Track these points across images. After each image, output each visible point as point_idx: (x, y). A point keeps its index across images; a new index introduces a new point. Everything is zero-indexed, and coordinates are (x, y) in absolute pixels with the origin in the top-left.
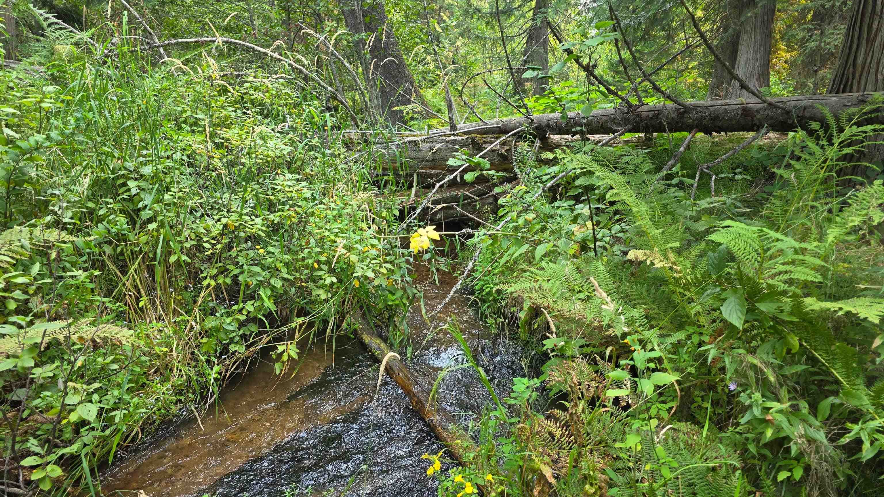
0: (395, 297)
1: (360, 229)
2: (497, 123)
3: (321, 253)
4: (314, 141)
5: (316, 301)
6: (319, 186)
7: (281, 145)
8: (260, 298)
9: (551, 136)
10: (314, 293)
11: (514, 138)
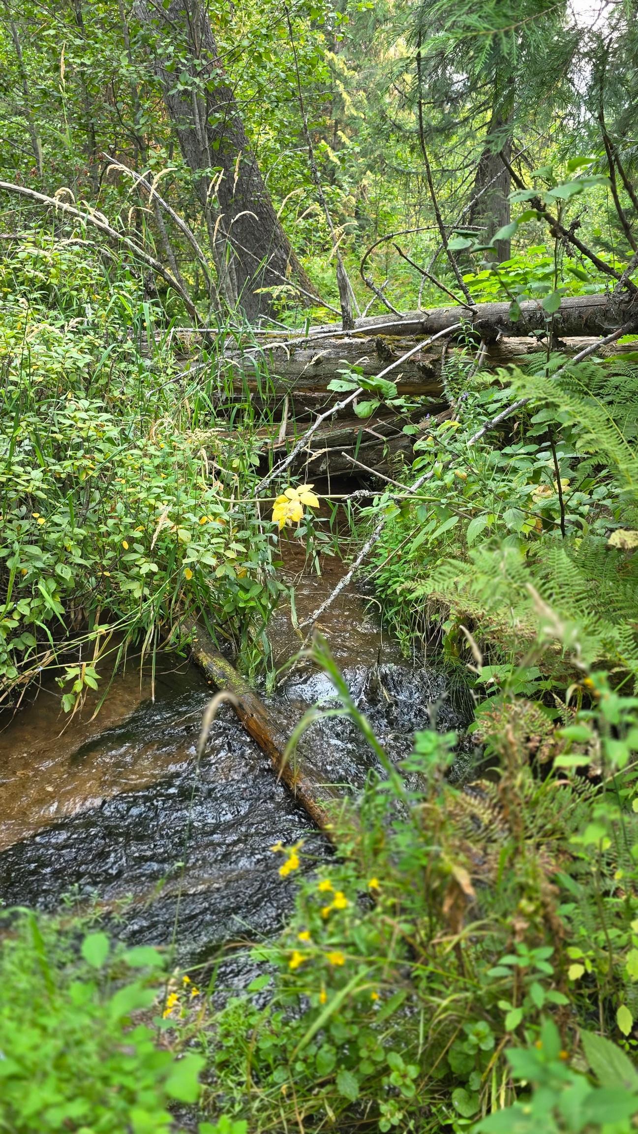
0: (249, 595)
1: (196, 487)
2: (419, 317)
3: (133, 526)
4: (126, 346)
5: (127, 600)
6: (133, 417)
7: (74, 353)
8: (38, 594)
9: (506, 339)
10: (124, 588)
11: (445, 342)
